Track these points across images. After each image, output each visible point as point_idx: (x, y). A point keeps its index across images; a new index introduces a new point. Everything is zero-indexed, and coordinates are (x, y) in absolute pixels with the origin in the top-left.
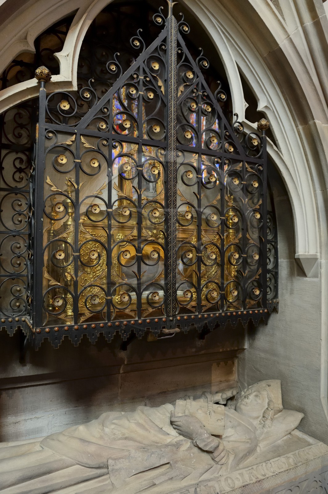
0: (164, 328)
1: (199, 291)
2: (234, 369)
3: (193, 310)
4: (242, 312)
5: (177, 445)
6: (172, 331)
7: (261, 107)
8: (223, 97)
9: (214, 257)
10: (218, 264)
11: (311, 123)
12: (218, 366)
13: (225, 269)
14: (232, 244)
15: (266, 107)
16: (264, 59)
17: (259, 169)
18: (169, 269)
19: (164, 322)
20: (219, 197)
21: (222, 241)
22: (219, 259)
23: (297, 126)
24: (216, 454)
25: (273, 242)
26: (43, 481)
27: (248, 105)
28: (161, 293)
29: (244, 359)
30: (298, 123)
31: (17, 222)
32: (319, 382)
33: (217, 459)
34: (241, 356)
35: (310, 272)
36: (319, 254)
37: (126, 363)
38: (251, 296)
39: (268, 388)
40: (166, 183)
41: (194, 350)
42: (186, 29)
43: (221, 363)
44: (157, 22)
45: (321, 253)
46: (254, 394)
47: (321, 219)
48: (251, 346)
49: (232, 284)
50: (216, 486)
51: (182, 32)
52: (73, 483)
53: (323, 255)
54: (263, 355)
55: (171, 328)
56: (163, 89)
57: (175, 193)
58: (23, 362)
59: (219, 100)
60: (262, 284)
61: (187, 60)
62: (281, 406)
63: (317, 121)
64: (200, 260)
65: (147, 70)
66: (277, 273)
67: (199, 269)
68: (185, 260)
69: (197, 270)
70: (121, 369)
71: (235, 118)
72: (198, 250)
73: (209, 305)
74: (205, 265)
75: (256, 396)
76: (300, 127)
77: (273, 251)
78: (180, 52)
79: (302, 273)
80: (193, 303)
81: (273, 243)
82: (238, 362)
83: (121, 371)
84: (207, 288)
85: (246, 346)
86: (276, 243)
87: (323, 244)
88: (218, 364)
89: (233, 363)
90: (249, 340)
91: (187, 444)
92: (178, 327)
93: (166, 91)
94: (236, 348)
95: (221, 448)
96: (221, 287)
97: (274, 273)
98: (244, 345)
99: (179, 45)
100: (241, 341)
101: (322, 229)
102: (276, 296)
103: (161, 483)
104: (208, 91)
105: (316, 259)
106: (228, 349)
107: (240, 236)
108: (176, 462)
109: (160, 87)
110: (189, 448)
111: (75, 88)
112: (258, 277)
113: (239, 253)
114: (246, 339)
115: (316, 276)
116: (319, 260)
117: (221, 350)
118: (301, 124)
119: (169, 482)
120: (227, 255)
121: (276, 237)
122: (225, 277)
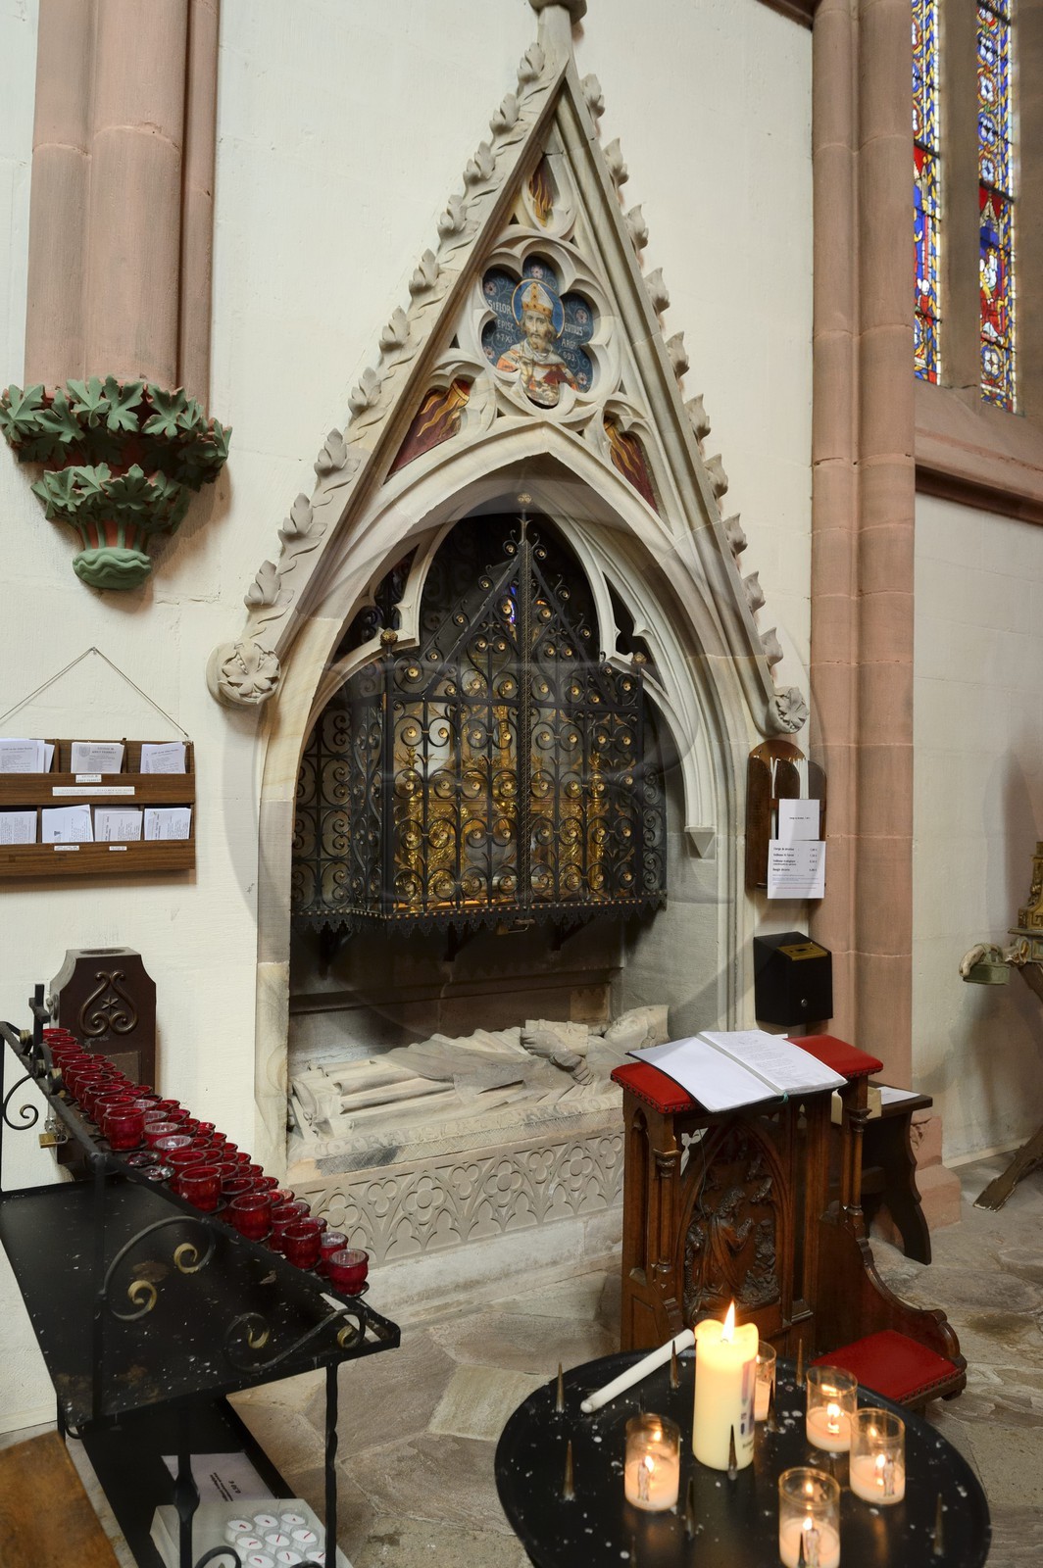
0: (517, 918)
1: (556, 876)
2: (605, 1001)
3: (550, 898)
4: (609, 902)
5: (532, 1064)
6: (526, 922)
7: (638, 631)
8: (588, 634)
9: (574, 834)
10: (579, 842)
11: (701, 656)
12: (580, 996)
13: (588, 848)
14: (596, 818)
15: (645, 631)
16: (642, 572)
17: (632, 720)
18: (521, 849)
19: (517, 911)
20: (581, 760)
21: (585, 814)
22: (580, 836)
23: (686, 657)
24: (577, 1071)
25: (659, 807)
26: (386, 1091)
27: (620, 632)
28: (513, 878)
29: (620, 984)
30: (687, 654)
31: (338, 794)
32: (716, 999)
33: (579, 1078)
34: (615, 980)
35: (705, 852)
36: (715, 827)
37: (451, 980)
38: (621, 883)
39: (649, 1012)
40: (519, 748)
41: (544, 966)
42: (542, 554)
43: (585, 991)
44: (507, 551)
45: (718, 826)
46: (630, 1019)
47: (718, 780)
48: (630, 962)
49: (597, 867)
50: (579, 1106)
51: (536, 558)
52: (418, 1093)
53: (721, 828)
54: (646, 974)
55: (525, 918)
56: (514, 636)
57: (529, 760)
58: (323, 974)
59: (582, 637)
60: (637, 866)
61: (543, 591)
62: (666, 1036)
63: (708, 656)
64: (557, 839)
65: (497, 615)
66: (665, 852)
67: (557, 849)
68: (539, 837)
69: (554, 851)
70: (442, 992)
71: (601, 656)
72: (555, 827)
73: (569, 893)
74: (564, 844)
75: (633, 1022)
76: (690, 658)
77: (659, 821)
78: (534, 585)
79: (697, 854)
80: (549, 892)
81: (660, 810)
82: (611, 990)
83: (442, 996)
84: (565, 872)
85: (623, 964)
86: (664, 808)
87: (721, 813)
88: (580, 993)
89: (604, 993)
90: (627, 954)
91: (544, 1062)
92: (533, 917)
93: (519, 636)
94: (607, 966)
95: (583, 1065)
96: (582, 871)
97: (660, 853)
98: (619, 961)
99: (534, 576)
100: (616, 957)
101: (719, 794)
102: (663, 886)
103: (514, 1103)
104: (570, 629)
105: (713, 834)
106: (596, 968)
107: (607, 807)
108: (531, 1080)
109: (512, 633)
110: (546, 1066)
111: (418, 644)
112: (630, 858)
113: (605, 830)
114: (623, 953)
115: (711, 857)
116: (716, 835)
117: (584, 969)
118: (691, 655)
119: (523, 1102)
120: (591, 831)
121: (663, 801)
122: (588, 858)
